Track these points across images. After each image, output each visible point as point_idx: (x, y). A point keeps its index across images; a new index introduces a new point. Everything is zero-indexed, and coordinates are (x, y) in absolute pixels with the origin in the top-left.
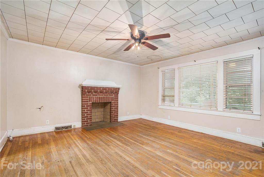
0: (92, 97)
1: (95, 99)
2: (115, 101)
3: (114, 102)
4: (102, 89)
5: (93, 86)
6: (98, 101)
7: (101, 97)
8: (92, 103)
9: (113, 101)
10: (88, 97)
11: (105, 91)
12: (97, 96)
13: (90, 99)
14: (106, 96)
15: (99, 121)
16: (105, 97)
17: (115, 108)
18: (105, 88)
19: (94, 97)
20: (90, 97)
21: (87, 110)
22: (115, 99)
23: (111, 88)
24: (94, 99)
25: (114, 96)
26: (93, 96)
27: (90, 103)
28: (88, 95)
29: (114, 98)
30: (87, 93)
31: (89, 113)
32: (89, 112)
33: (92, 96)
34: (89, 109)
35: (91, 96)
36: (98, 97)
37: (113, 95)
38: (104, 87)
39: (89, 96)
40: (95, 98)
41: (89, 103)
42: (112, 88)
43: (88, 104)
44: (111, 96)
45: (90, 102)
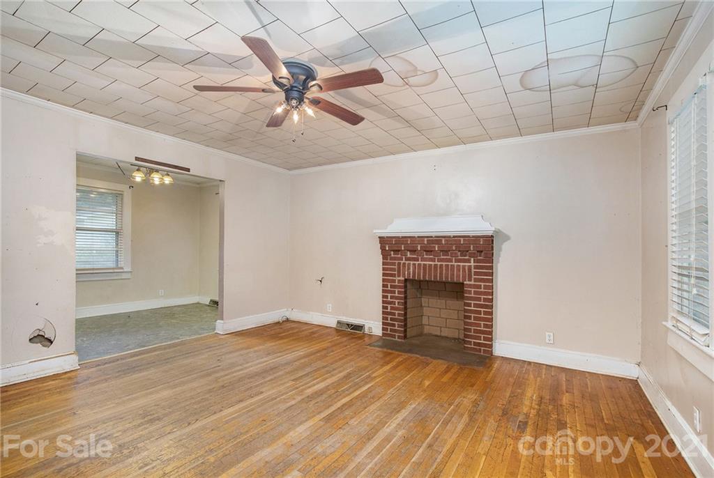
0: (404, 264)
1: (411, 270)
2: (476, 280)
3: (472, 283)
4: (426, 243)
5: (400, 235)
6: (419, 275)
7: (430, 265)
8: (406, 280)
9: (470, 280)
10: (394, 264)
11: (437, 246)
12: (417, 263)
13: (399, 268)
14: (444, 264)
15: (450, 335)
16: (441, 266)
17: (476, 305)
18: (437, 240)
19: (409, 264)
20: (399, 264)
21: (392, 297)
22: (476, 273)
23: (454, 237)
24: (409, 269)
25: (472, 264)
26: (407, 262)
27: (399, 278)
28: (395, 259)
29: (473, 270)
30: (392, 253)
31: (397, 305)
32: (397, 301)
33: (406, 260)
34: (397, 295)
35: (402, 262)
36: (419, 265)
37: (469, 261)
38: (432, 237)
39: (397, 262)
40: (413, 267)
41: (397, 278)
42: (462, 239)
43: (394, 281)
44: (462, 264)
45: (399, 276)
